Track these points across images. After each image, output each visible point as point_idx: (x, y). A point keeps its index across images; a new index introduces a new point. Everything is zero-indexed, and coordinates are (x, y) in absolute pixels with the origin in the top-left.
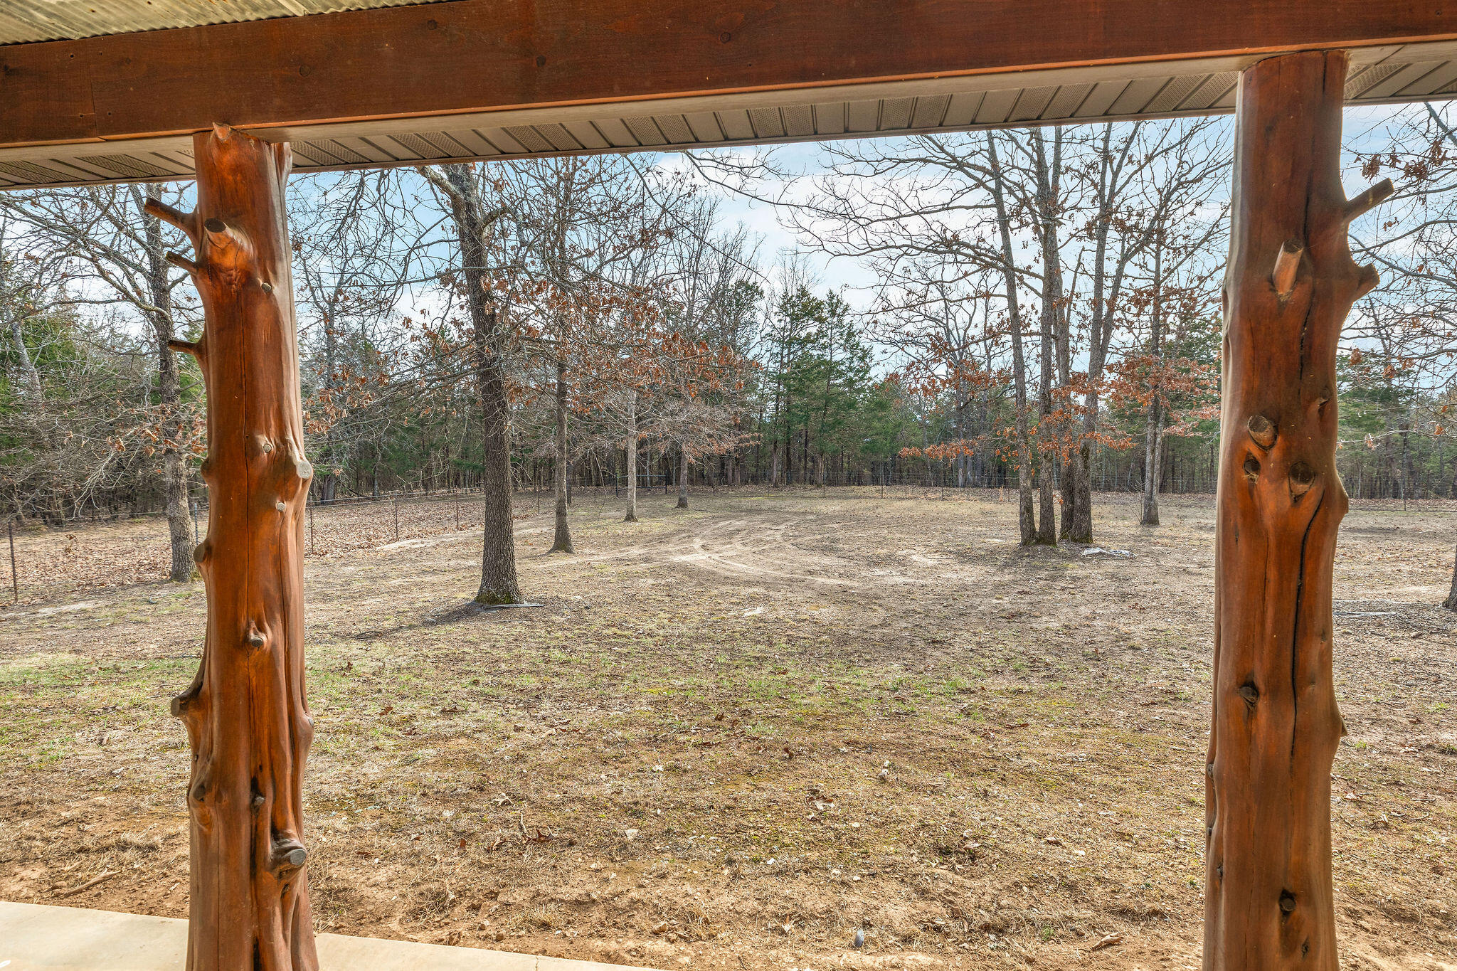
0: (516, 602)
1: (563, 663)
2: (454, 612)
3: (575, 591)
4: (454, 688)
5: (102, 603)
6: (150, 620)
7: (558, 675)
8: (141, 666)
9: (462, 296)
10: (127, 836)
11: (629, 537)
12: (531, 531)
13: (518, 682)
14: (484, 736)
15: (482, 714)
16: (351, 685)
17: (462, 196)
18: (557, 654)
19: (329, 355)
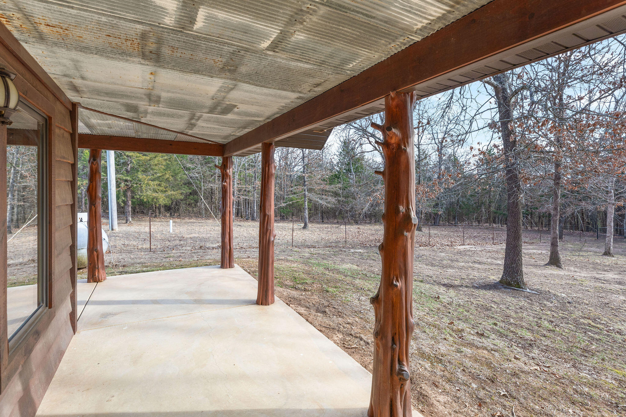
0: (522, 288)
1: (550, 331)
2: (488, 285)
3: (562, 290)
4: (483, 323)
5: (365, 251)
6: (377, 260)
7: (545, 336)
8: (372, 276)
9: (500, 133)
10: (362, 336)
11: (606, 266)
12: (535, 251)
13: (519, 332)
14: (496, 354)
15: (497, 342)
16: (438, 306)
17: (500, 86)
18: (546, 324)
19: (440, 164)
